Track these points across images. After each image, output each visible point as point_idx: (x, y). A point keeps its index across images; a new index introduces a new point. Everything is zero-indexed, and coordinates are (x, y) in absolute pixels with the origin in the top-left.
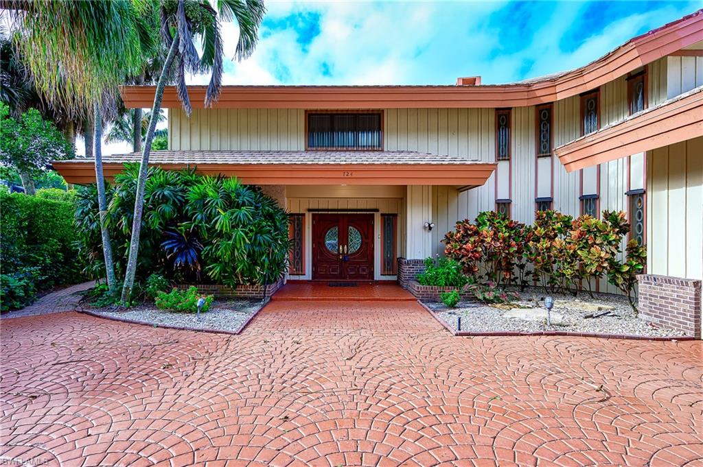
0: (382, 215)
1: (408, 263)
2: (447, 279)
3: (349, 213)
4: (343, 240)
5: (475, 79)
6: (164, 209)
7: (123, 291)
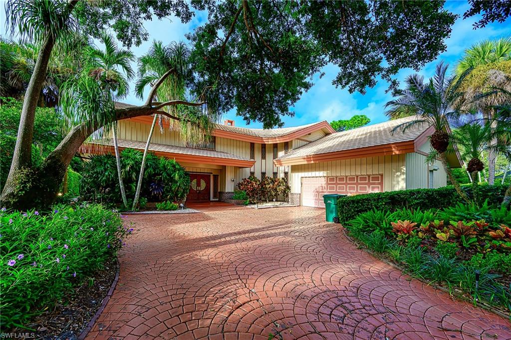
0: (213, 175)
1: (227, 193)
2: (243, 197)
3: (205, 174)
4: (199, 184)
6: (150, 170)
7: (134, 204)
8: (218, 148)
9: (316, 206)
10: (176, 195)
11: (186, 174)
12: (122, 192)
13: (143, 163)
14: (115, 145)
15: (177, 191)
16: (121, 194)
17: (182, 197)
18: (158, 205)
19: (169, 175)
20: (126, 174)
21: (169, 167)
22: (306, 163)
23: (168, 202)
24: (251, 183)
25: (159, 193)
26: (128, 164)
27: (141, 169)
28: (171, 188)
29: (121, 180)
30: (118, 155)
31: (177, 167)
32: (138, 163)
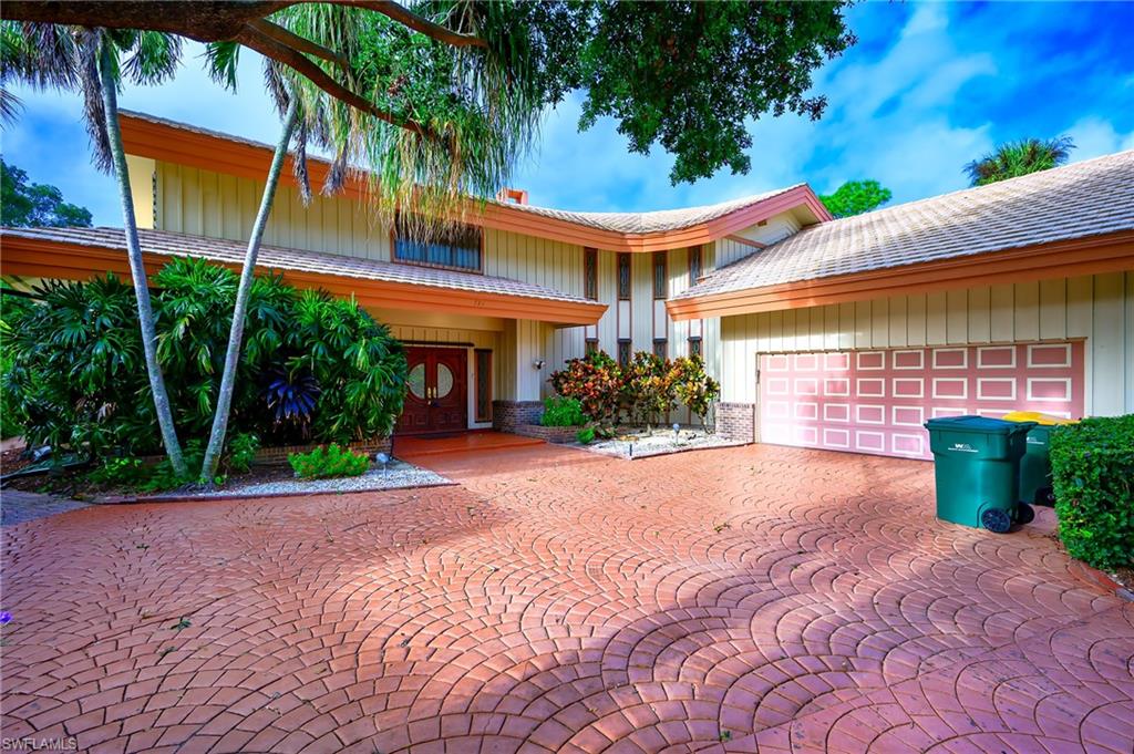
0: (476, 350)
1: (519, 405)
2: (572, 418)
3: (450, 347)
4: (431, 380)
5: (521, 194)
6: (269, 335)
7: (207, 461)
8: (490, 265)
9: (814, 444)
10: (362, 419)
11: (394, 348)
12: (161, 419)
13: (237, 309)
14: (129, 247)
15: (365, 405)
16: (157, 423)
17: (381, 424)
18: (297, 459)
19: (336, 353)
20: (173, 350)
21: (333, 326)
22: (786, 306)
23: (334, 447)
24: (594, 372)
25: (301, 414)
26: (183, 315)
27: (232, 331)
28: (343, 397)
29: (155, 372)
30: (141, 282)
31: (362, 323)
32: (221, 311)
